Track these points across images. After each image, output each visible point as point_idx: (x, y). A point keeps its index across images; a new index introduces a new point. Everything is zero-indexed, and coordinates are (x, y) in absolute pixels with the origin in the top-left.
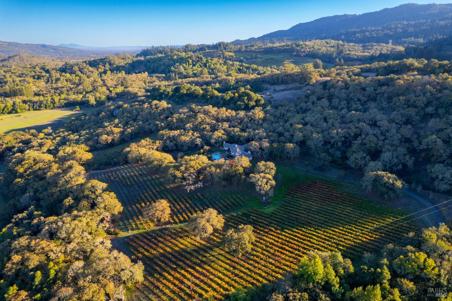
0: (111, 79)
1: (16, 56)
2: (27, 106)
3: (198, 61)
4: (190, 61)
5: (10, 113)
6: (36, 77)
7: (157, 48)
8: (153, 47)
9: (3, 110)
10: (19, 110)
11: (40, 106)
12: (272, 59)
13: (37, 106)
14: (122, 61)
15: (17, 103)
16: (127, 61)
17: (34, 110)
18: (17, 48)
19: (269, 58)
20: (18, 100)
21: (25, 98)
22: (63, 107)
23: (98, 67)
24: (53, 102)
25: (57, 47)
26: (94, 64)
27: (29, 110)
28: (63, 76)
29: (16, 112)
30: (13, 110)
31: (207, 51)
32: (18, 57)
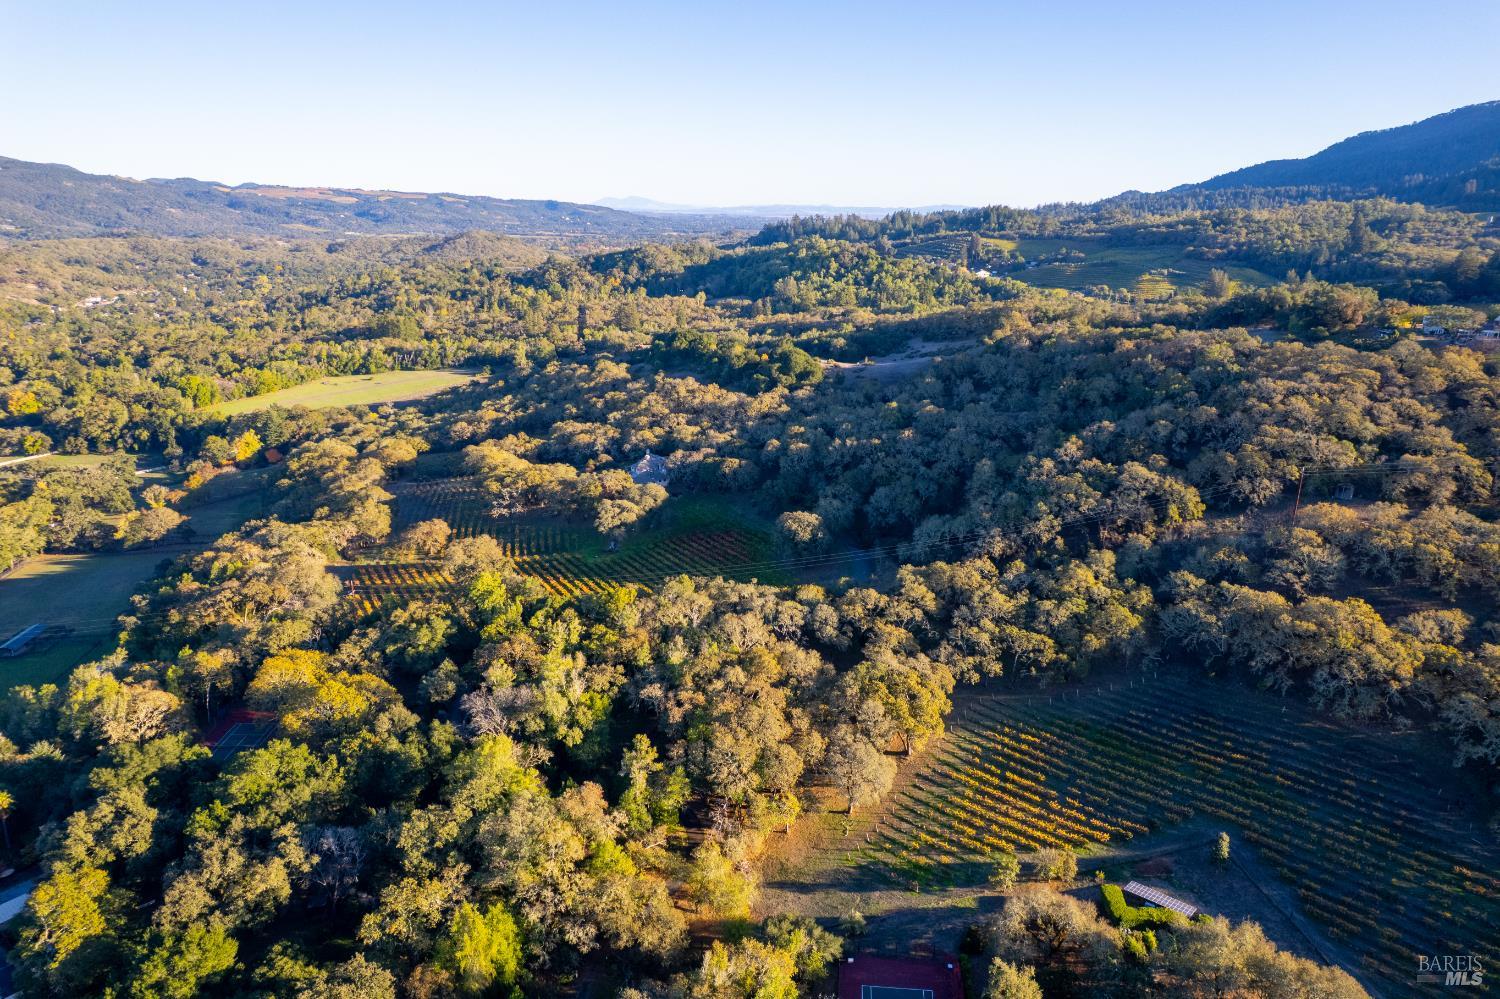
0: (605, 308)
1: (462, 236)
2: (390, 359)
3: (856, 266)
4: (834, 265)
5: (356, 372)
6: (459, 294)
7: (804, 223)
8: (796, 218)
9: (346, 365)
10: (373, 368)
11: (415, 363)
12: (1113, 264)
13: (409, 361)
14: (677, 258)
15: (375, 352)
16: (695, 258)
17: (403, 369)
18: (485, 213)
19: (1106, 260)
20: (378, 346)
21: (396, 343)
22: (461, 366)
23: (611, 274)
24: (443, 356)
25: (585, 207)
26: (601, 265)
27: (393, 368)
28: (519, 294)
29: (368, 372)
30: (363, 369)
31: (942, 233)
32: (463, 241)
